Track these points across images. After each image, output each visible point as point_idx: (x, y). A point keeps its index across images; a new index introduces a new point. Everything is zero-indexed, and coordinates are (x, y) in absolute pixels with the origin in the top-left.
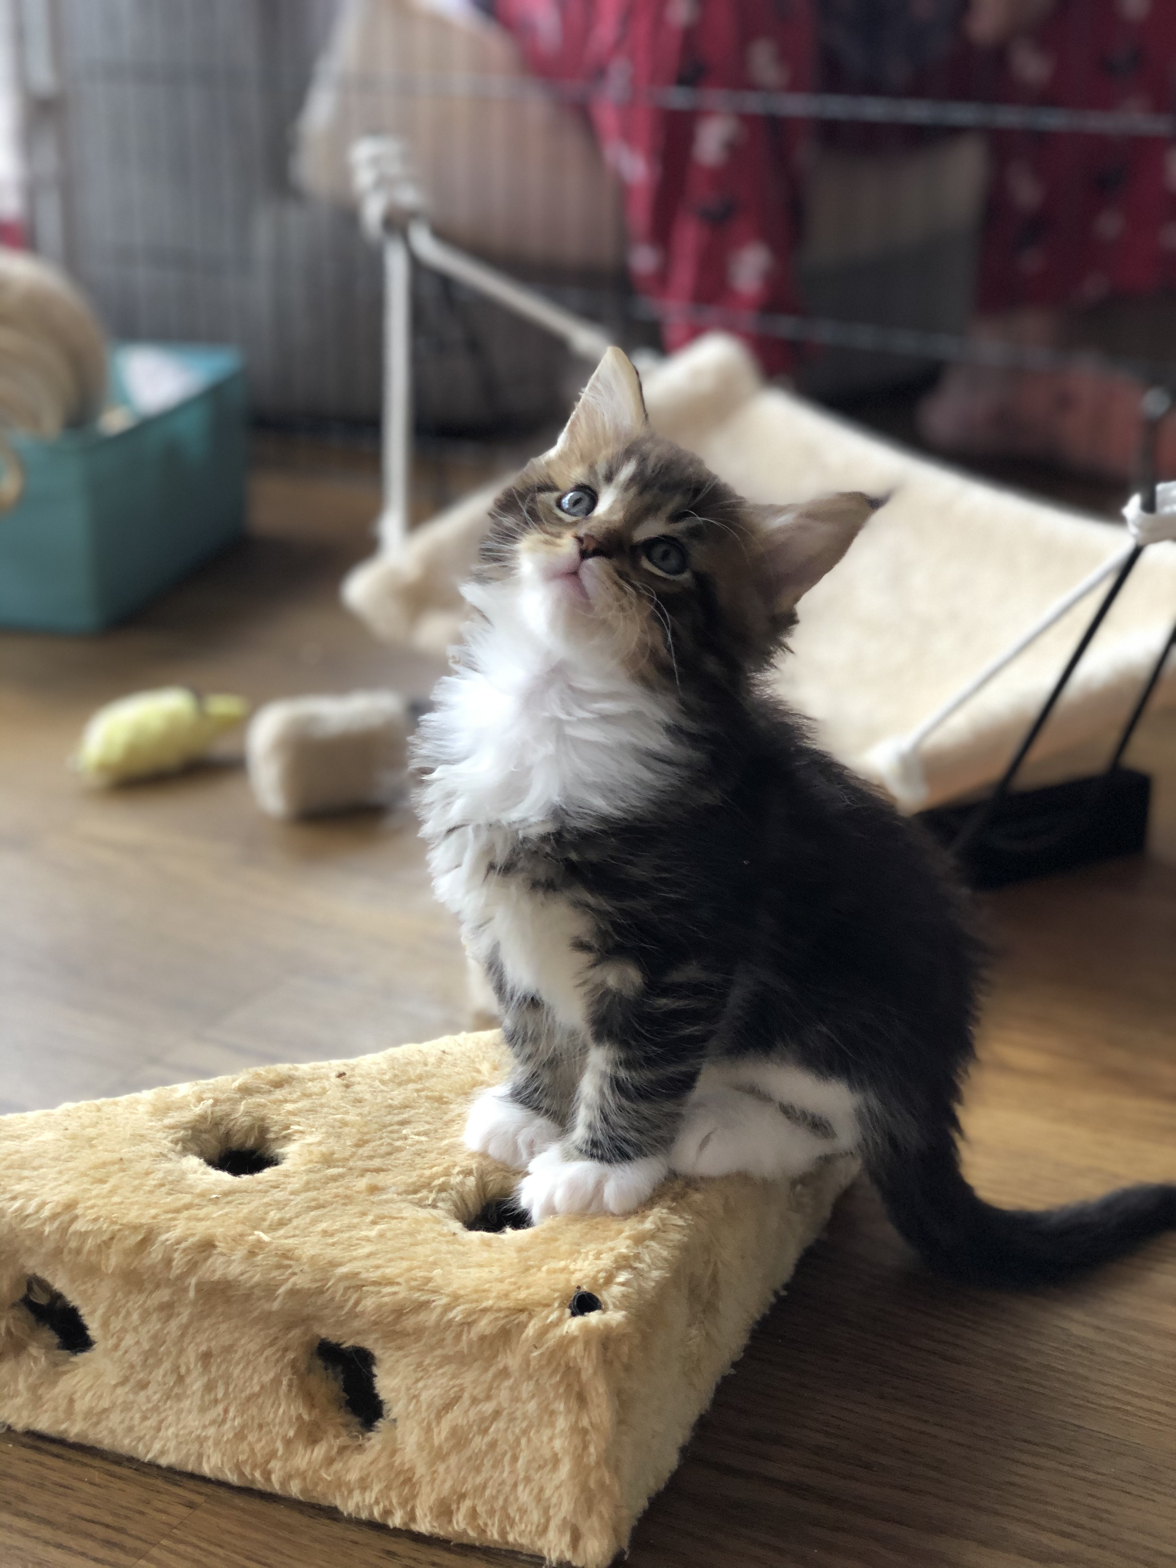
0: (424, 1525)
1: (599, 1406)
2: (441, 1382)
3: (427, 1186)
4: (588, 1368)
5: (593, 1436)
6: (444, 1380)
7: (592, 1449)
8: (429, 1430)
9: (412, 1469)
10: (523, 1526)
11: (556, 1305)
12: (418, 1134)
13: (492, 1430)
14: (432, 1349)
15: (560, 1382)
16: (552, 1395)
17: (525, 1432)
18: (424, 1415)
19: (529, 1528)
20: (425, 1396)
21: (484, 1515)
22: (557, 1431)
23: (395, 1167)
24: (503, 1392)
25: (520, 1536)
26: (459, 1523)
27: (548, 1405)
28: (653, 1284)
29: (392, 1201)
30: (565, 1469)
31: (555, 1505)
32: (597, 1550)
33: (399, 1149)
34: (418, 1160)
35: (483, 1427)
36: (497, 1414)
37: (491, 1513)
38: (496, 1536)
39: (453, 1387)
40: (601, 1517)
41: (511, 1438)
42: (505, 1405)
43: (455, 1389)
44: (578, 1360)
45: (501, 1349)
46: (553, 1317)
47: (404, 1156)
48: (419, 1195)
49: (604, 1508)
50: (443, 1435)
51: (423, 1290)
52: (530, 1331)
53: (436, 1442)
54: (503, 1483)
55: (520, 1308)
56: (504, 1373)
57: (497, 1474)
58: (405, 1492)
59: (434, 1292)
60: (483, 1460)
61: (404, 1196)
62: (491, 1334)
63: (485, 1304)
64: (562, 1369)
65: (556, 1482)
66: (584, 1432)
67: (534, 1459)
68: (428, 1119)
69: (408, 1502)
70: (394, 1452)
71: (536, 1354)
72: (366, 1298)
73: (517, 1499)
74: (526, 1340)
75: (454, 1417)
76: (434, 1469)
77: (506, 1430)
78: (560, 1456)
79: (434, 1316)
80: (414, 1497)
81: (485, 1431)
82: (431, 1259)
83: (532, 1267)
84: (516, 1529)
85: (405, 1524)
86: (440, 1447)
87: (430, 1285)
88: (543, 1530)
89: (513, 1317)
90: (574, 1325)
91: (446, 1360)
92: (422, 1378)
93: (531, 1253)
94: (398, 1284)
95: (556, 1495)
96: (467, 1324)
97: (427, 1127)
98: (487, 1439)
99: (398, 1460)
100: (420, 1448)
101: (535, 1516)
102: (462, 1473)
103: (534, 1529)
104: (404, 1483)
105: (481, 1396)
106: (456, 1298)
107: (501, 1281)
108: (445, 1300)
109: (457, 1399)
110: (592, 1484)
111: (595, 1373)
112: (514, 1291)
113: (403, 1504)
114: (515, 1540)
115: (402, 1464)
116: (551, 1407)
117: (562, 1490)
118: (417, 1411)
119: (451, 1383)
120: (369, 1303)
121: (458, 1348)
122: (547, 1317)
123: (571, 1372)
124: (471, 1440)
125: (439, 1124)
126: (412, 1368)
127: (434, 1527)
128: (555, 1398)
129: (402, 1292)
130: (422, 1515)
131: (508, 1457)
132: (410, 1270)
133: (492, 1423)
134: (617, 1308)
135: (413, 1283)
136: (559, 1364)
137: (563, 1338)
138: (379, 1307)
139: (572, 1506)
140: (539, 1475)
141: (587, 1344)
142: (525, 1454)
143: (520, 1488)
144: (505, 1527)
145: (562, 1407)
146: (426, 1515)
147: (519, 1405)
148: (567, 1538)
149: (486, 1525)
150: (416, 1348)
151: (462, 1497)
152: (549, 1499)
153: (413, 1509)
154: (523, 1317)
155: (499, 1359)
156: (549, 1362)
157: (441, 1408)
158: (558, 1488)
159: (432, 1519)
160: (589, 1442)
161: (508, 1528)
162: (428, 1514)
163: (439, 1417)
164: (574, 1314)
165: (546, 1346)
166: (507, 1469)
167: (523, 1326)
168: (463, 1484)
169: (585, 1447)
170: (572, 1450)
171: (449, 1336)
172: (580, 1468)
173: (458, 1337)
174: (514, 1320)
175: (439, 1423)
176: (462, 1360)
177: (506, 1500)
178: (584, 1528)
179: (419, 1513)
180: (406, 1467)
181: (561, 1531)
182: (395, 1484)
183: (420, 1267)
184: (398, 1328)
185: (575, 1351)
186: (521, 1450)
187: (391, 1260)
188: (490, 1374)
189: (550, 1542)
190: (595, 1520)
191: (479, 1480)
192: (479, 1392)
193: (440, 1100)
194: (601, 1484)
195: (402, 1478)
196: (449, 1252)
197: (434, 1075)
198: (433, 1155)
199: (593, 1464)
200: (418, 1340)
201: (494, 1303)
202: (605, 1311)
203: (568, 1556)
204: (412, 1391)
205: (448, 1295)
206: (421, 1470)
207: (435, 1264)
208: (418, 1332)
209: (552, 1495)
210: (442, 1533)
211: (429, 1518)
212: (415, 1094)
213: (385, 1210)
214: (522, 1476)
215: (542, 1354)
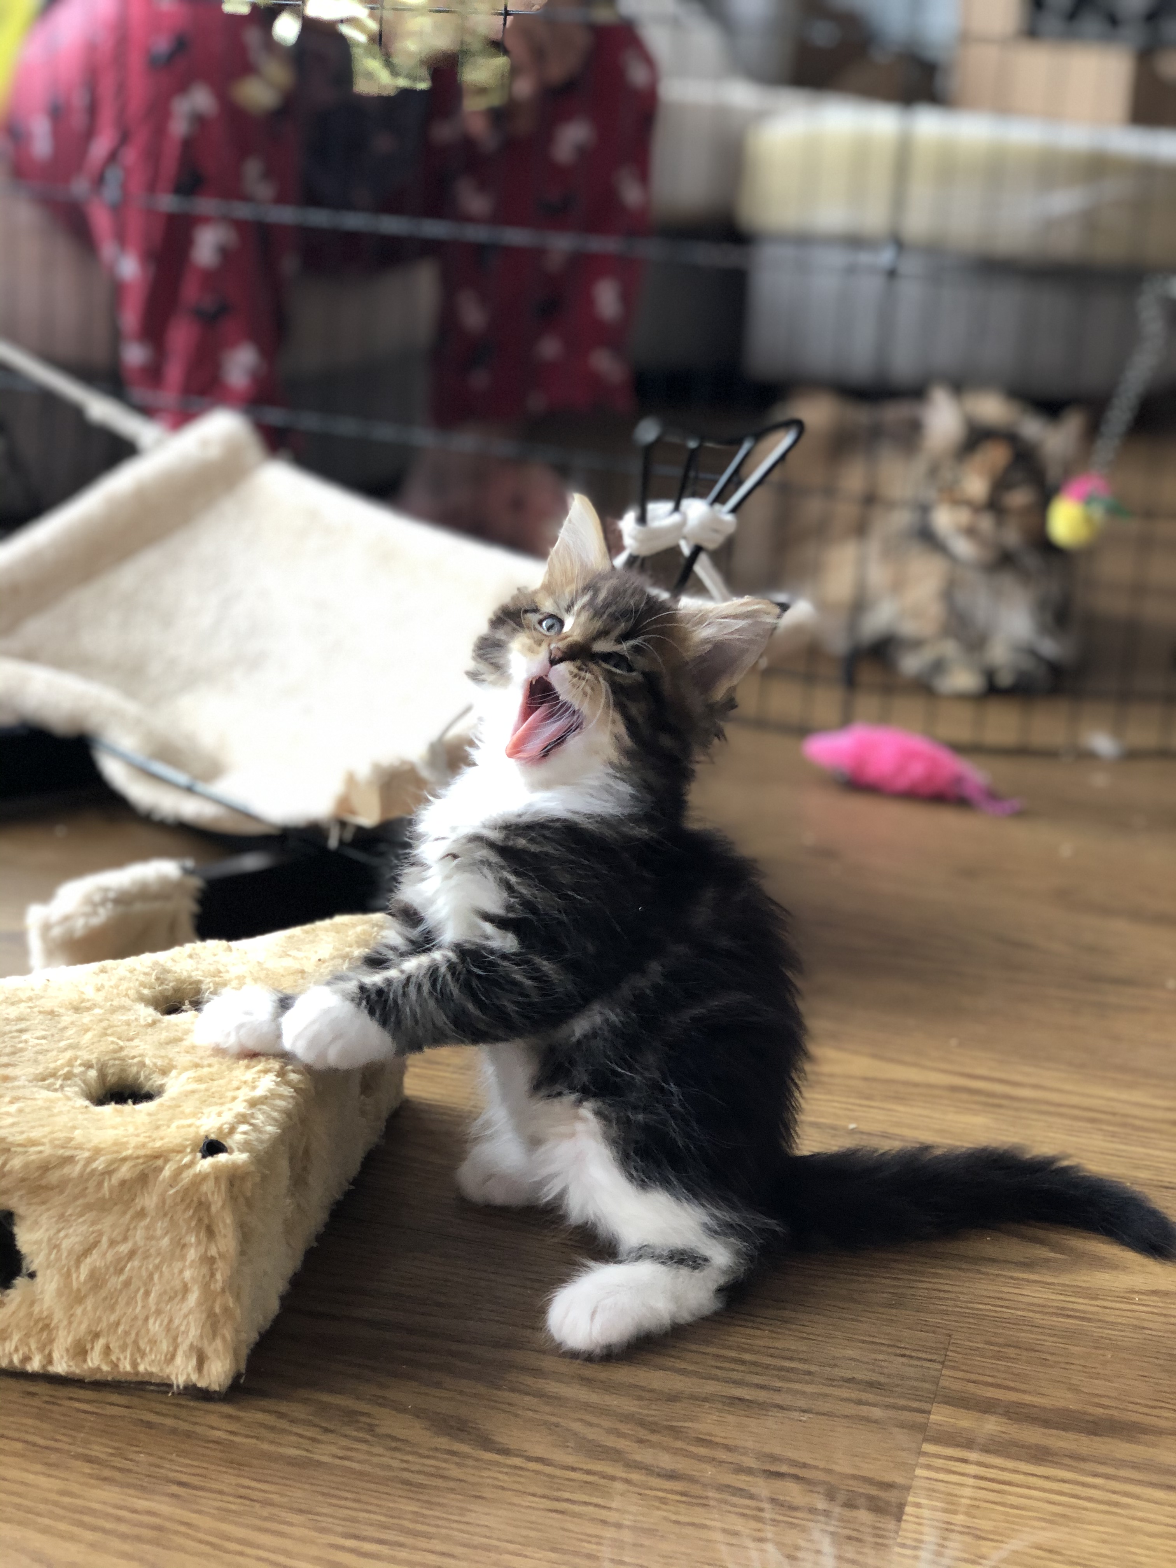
0: (61, 1366)
1: (225, 1236)
2: (81, 1230)
3: (53, 1075)
4: (217, 1201)
5: (220, 1264)
6: (84, 1228)
7: (218, 1276)
8: (68, 1275)
9: (50, 1317)
10: (153, 1357)
11: (188, 1150)
12: (38, 1038)
13: (127, 1269)
14: (76, 1198)
15: (191, 1218)
16: (184, 1231)
17: (158, 1267)
18: (64, 1262)
19: (158, 1357)
20: (66, 1245)
21: (117, 1351)
22: (187, 1263)
23: (21, 1062)
24: (139, 1232)
25: (150, 1365)
26: (95, 1361)
27: (180, 1239)
28: (267, 1136)
29: (24, 1087)
30: (193, 1298)
31: (183, 1332)
32: (220, 1369)
33: (22, 1050)
34: (40, 1057)
35: (119, 1267)
36: (132, 1254)
37: (123, 1348)
38: (128, 1368)
39: (93, 1232)
40: (224, 1338)
41: (144, 1273)
42: (141, 1243)
43: (94, 1235)
44: (209, 1195)
45: (139, 1192)
46: (187, 1159)
47: (28, 1054)
48: (47, 1082)
49: (227, 1332)
50: (82, 1278)
51: (66, 1147)
52: (167, 1172)
53: (75, 1285)
54: (135, 1318)
55: (155, 1154)
56: (142, 1214)
57: (130, 1310)
58: (43, 1337)
59: (76, 1148)
60: (117, 1300)
61: (34, 1083)
62: (131, 1178)
63: (124, 1154)
64: (194, 1205)
65: (185, 1310)
66: (212, 1261)
67: (165, 1292)
68: (43, 1027)
69: (46, 1347)
70: (32, 1303)
71: (172, 1192)
72: (12, 1159)
73: (148, 1331)
74: (164, 1180)
75: (94, 1260)
76: (71, 1312)
77: (140, 1267)
78: (189, 1285)
79: (78, 1168)
80: (51, 1341)
81: (122, 1270)
82: (70, 1124)
83: (163, 1125)
84: (147, 1359)
85: (44, 1367)
86: (79, 1290)
87: (72, 1143)
88: (171, 1358)
89: (150, 1163)
90: (206, 1164)
91: (88, 1207)
92: (63, 1228)
93: (159, 1116)
94: (43, 1144)
95: (185, 1323)
96: (108, 1172)
97: (44, 1033)
98: (123, 1278)
99: (36, 1309)
100: (59, 1293)
101: (164, 1346)
102: (98, 1313)
103: (163, 1358)
104: (42, 1330)
105: (120, 1238)
106: (97, 1152)
107: (138, 1135)
108: (87, 1154)
109: (96, 1244)
110: (217, 1310)
111: (223, 1207)
112: (149, 1142)
113: (41, 1349)
114: (146, 1369)
115: (41, 1312)
116: (182, 1242)
117: (191, 1317)
118: (58, 1259)
119: (91, 1229)
120: (16, 1163)
121: (100, 1195)
122: (181, 1160)
123: (203, 1205)
124: (107, 1281)
125: (54, 1031)
126: (54, 1219)
127: (70, 1366)
128: (187, 1233)
129: (47, 1150)
130: (59, 1357)
131: (142, 1291)
132: (52, 1132)
133: (127, 1262)
134: (241, 1151)
135: (57, 1142)
136: (192, 1201)
137: (196, 1176)
138: (26, 1166)
139: (199, 1331)
140: (169, 1307)
141: (217, 1179)
142: (157, 1288)
143: (151, 1321)
144: (136, 1359)
145: (193, 1240)
146: (62, 1357)
147: (153, 1243)
148: (194, 1362)
149: (118, 1359)
150: (58, 1200)
151: (97, 1336)
152: (178, 1327)
153: (50, 1355)
154: (160, 1162)
155: (137, 1201)
156: (182, 1200)
157: (81, 1253)
158: (186, 1316)
159: (69, 1359)
160: (217, 1269)
161: (139, 1360)
162: (65, 1355)
163: (78, 1262)
164: (204, 1157)
165: (180, 1185)
166: (140, 1304)
167: (160, 1169)
168: (98, 1324)
169: (212, 1275)
170: (200, 1279)
171: (92, 1184)
172: (208, 1295)
173: (100, 1184)
174: (152, 1165)
175: (78, 1267)
176: (102, 1206)
177: (137, 1334)
178: (209, 1351)
179: (56, 1356)
180: (45, 1314)
181: (188, 1357)
182: (34, 1332)
183: (61, 1131)
184: (44, 1182)
185: (208, 1187)
186: (154, 1285)
187: (33, 1127)
188: (128, 1216)
189: (178, 1368)
190: (219, 1343)
191: (113, 1318)
192: (116, 1234)
193: (52, 1013)
194: (226, 1310)
195: (40, 1325)
196: (86, 1119)
197: (42, 997)
198: (54, 1053)
199: (219, 1290)
200: (61, 1192)
201: (134, 1152)
202: (231, 1153)
203: (194, 1378)
204: (54, 1241)
205: (89, 1150)
206: (59, 1315)
207: (74, 1128)
208: (61, 1186)
209: (181, 1324)
210: (78, 1371)
211: (65, 1359)
212: (29, 1010)
213: (20, 1093)
214: (153, 1309)
215: (177, 1192)
